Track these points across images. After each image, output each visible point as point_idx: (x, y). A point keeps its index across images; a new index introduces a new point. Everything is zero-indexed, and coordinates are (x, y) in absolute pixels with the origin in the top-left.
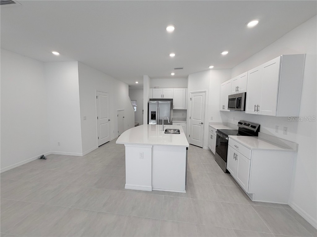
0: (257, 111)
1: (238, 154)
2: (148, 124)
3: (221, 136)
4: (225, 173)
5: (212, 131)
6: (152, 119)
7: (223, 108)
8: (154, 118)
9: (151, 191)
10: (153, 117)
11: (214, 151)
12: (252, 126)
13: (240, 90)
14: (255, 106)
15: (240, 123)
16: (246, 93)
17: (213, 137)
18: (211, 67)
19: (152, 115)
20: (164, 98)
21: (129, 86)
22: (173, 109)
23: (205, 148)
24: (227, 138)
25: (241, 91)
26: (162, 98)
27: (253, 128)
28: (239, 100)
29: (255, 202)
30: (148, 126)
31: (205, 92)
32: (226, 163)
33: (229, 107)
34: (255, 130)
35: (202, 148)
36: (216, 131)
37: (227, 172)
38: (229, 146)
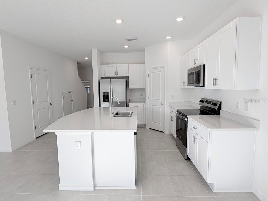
0: (216, 85)
1: (197, 137)
2: (100, 106)
3: (181, 117)
4: (186, 160)
5: (172, 112)
6: (104, 101)
7: (184, 85)
8: (106, 100)
9: (93, 190)
10: (106, 98)
11: (175, 135)
12: (213, 104)
13: (198, 62)
14: (214, 80)
15: (202, 101)
16: (204, 65)
17: (173, 119)
18: (169, 38)
19: (104, 96)
20: (118, 76)
21: (78, 63)
22: (130, 88)
23: (166, 132)
24: (186, 119)
25: (200, 63)
26: (116, 76)
27: (214, 105)
28: (198, 74)
29: (216, 193)
30: (100, 110)
31: (164, 67)
32: (186, 148)
33: (188, 83)
34: (216, 108)
35: (163, 132)
36: (176, 111)
37: (188, 159)
38: (188, 129)
